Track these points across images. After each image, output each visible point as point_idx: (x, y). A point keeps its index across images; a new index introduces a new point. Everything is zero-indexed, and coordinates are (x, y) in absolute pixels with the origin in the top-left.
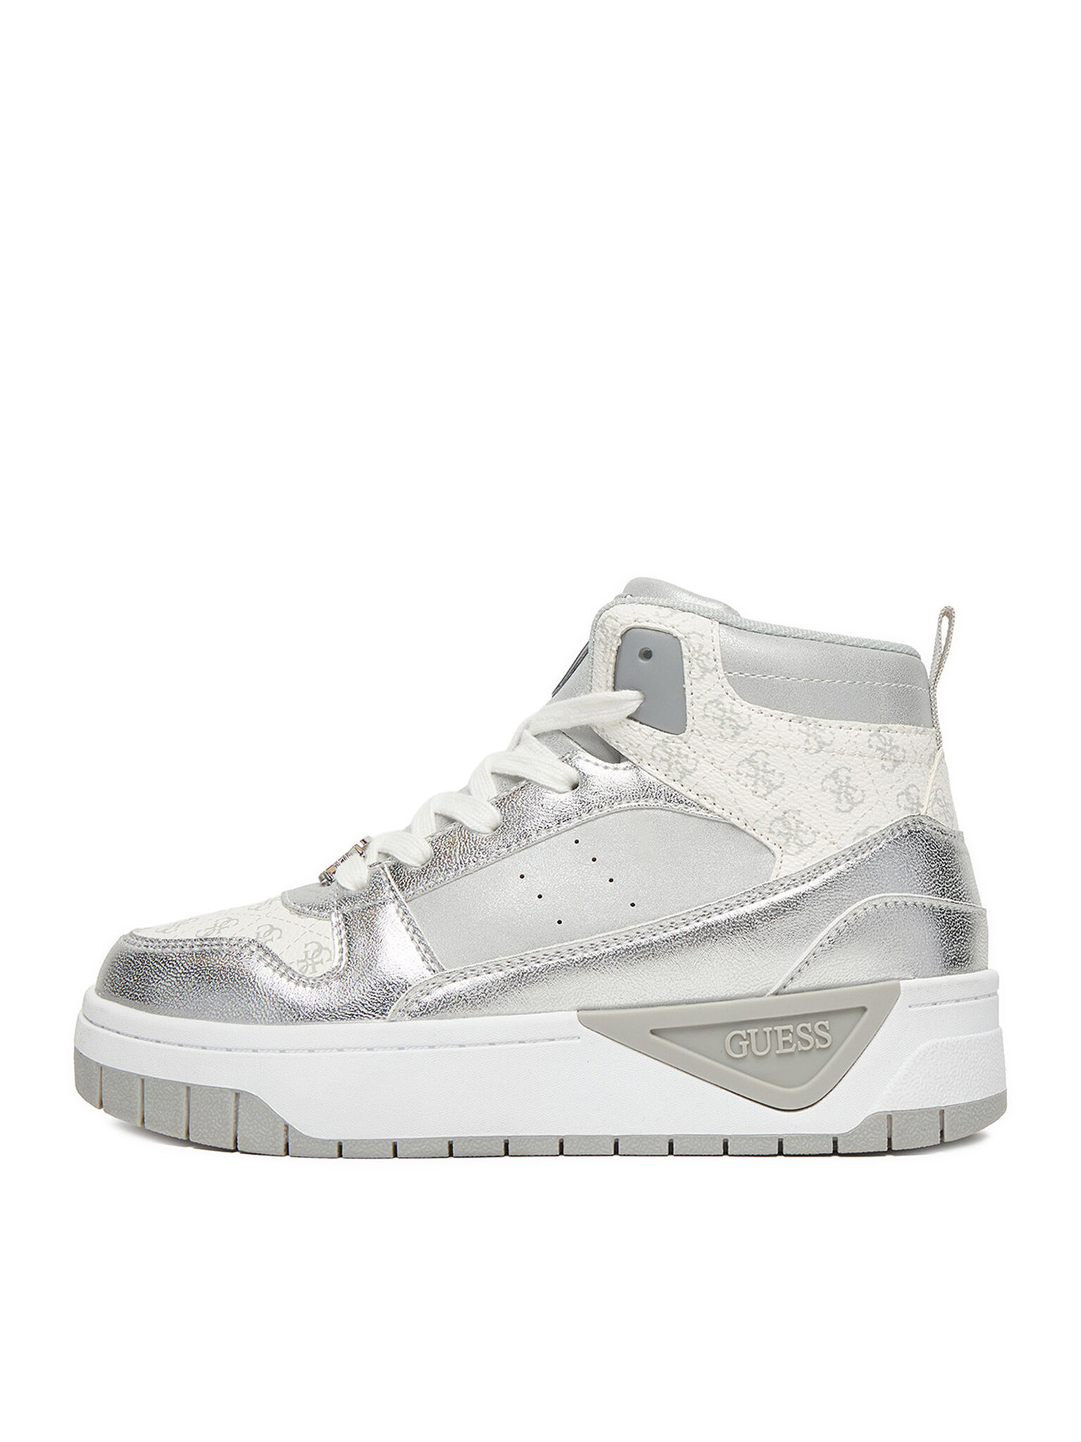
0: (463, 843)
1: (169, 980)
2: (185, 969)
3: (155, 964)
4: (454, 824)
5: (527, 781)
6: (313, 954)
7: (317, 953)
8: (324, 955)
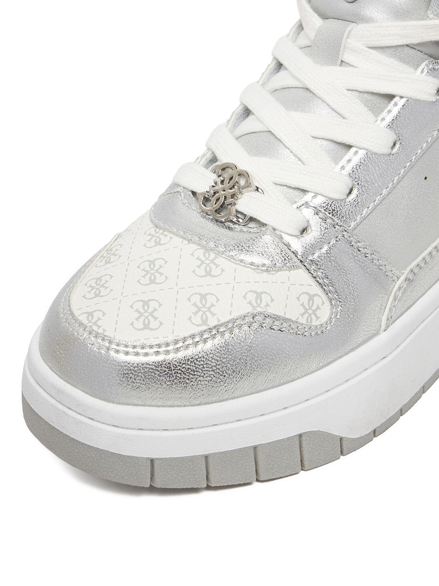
0: (377, 168)
1: (206, 375)
2: (217, 360)
3: (184, 366)
4: (353, 150)
5: (402, 97)
6: (309, 304)
7: (311, 302)
8: (317, 301)
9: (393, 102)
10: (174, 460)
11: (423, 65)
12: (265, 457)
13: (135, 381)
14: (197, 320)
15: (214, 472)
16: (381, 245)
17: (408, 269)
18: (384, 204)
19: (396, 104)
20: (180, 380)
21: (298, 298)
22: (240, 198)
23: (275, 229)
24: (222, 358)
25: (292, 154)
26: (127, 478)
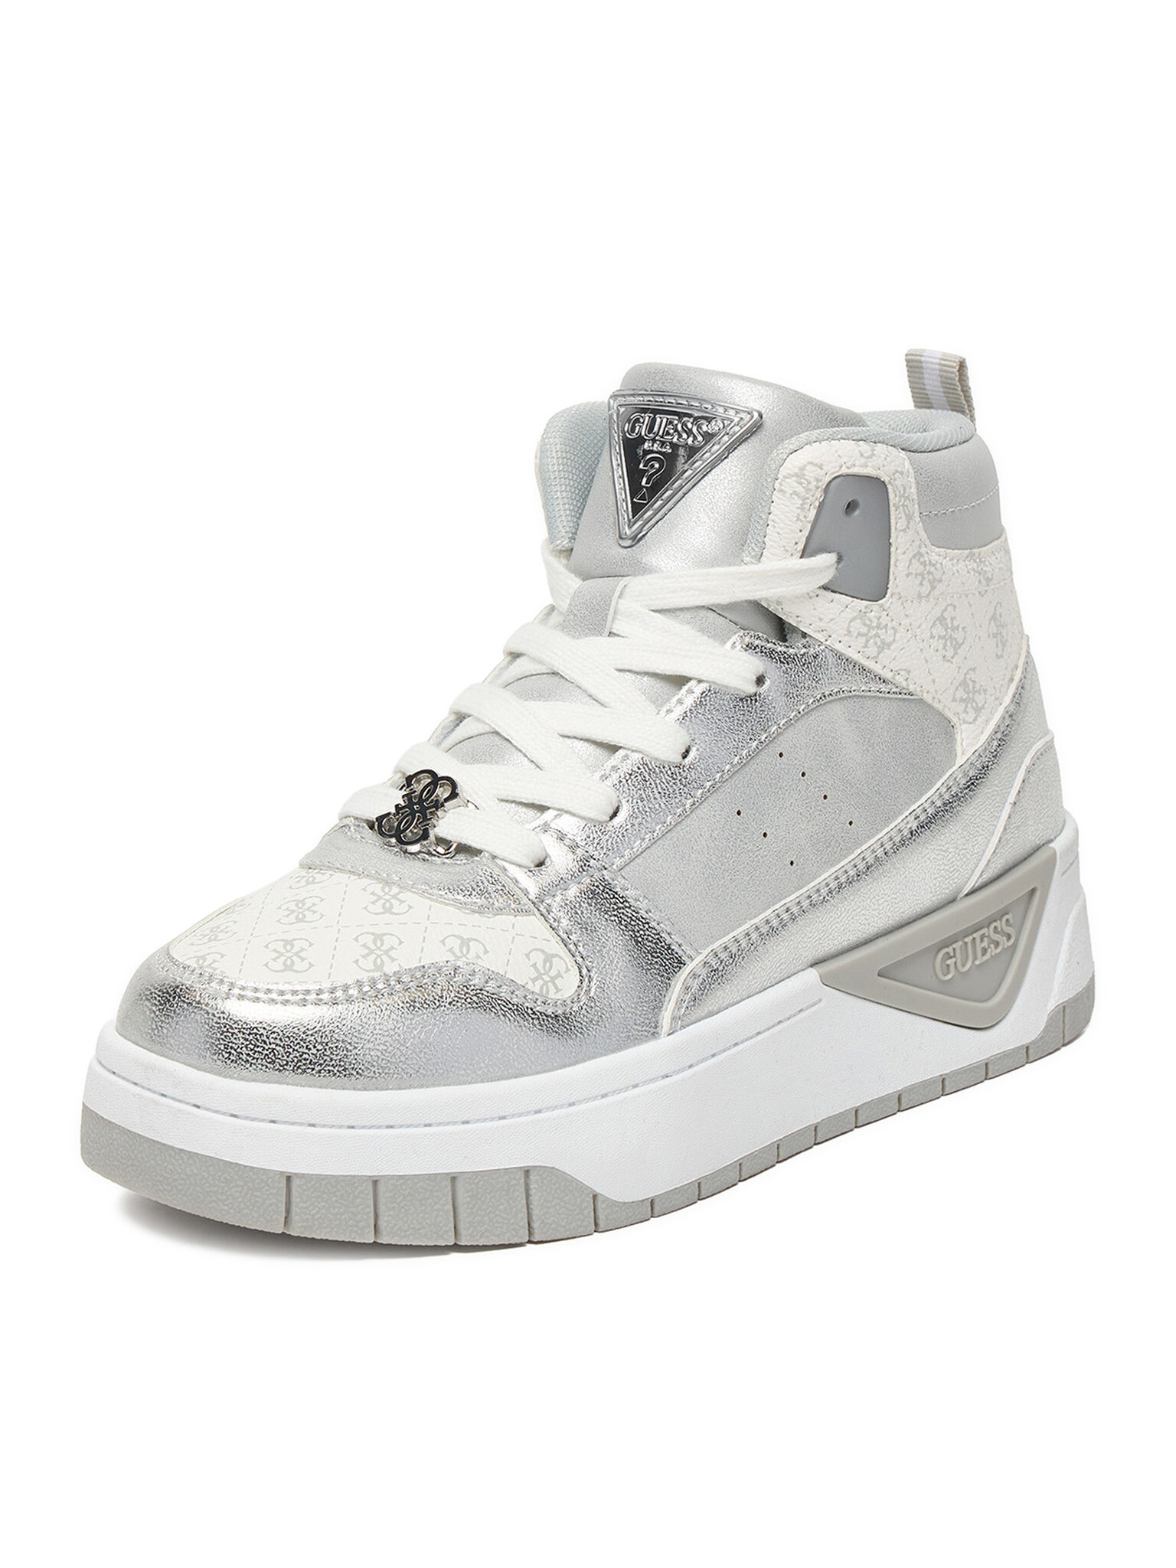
4: (621, 752)
5: (700, 681)
6: (544, 966)
7: (548, 964)
8: (558, 965)
9: (685, 688)
10: (323, 1180)
11: (734, 638)
12: (468, 1199)
13: (267, 1040)
14: (369, 964)
15: (388, 1214)
16: (665, 901)
17: (709, 949)
18: (669, 838)
19: (690, 691)
20: (337, 1044)
21: (527, 955)
22: (442, 818)
23: (495, 857)
24: (405, 1018)
25: (526, 759)
26: (248, 1212)
